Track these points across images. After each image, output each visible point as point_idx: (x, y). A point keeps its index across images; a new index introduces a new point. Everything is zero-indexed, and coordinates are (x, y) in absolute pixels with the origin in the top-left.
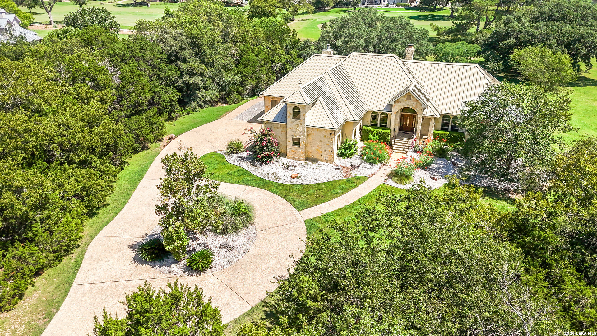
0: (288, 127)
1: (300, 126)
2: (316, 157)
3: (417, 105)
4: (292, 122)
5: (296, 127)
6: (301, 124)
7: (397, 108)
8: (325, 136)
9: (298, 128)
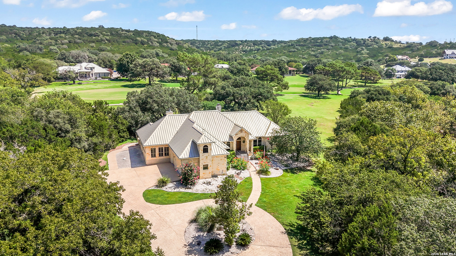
0: (200, 159)
1: (208, 156)
2: (216, 174)
3: (246, 135)
4: (203, 155)
5: (206, 158)
6: (209, 155)
7: (235, 139)
8: (221, 160)
9: (207, 158)
